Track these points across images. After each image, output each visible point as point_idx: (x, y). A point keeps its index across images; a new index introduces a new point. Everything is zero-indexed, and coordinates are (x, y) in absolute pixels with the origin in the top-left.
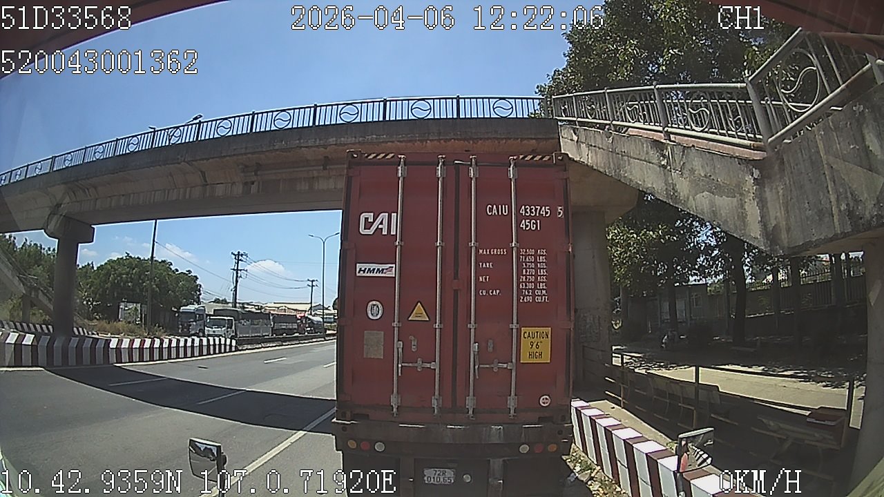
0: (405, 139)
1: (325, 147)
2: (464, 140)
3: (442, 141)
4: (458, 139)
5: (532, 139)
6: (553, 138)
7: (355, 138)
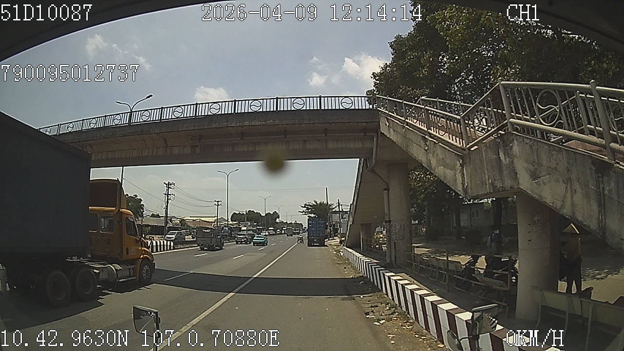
0: (290, 123)
1: (242, 127)
2: (324, 123)
3: (311, 124)
4: (320, 123)
5: (363, 122)
6: (376, 122)
7: (260, 122)
